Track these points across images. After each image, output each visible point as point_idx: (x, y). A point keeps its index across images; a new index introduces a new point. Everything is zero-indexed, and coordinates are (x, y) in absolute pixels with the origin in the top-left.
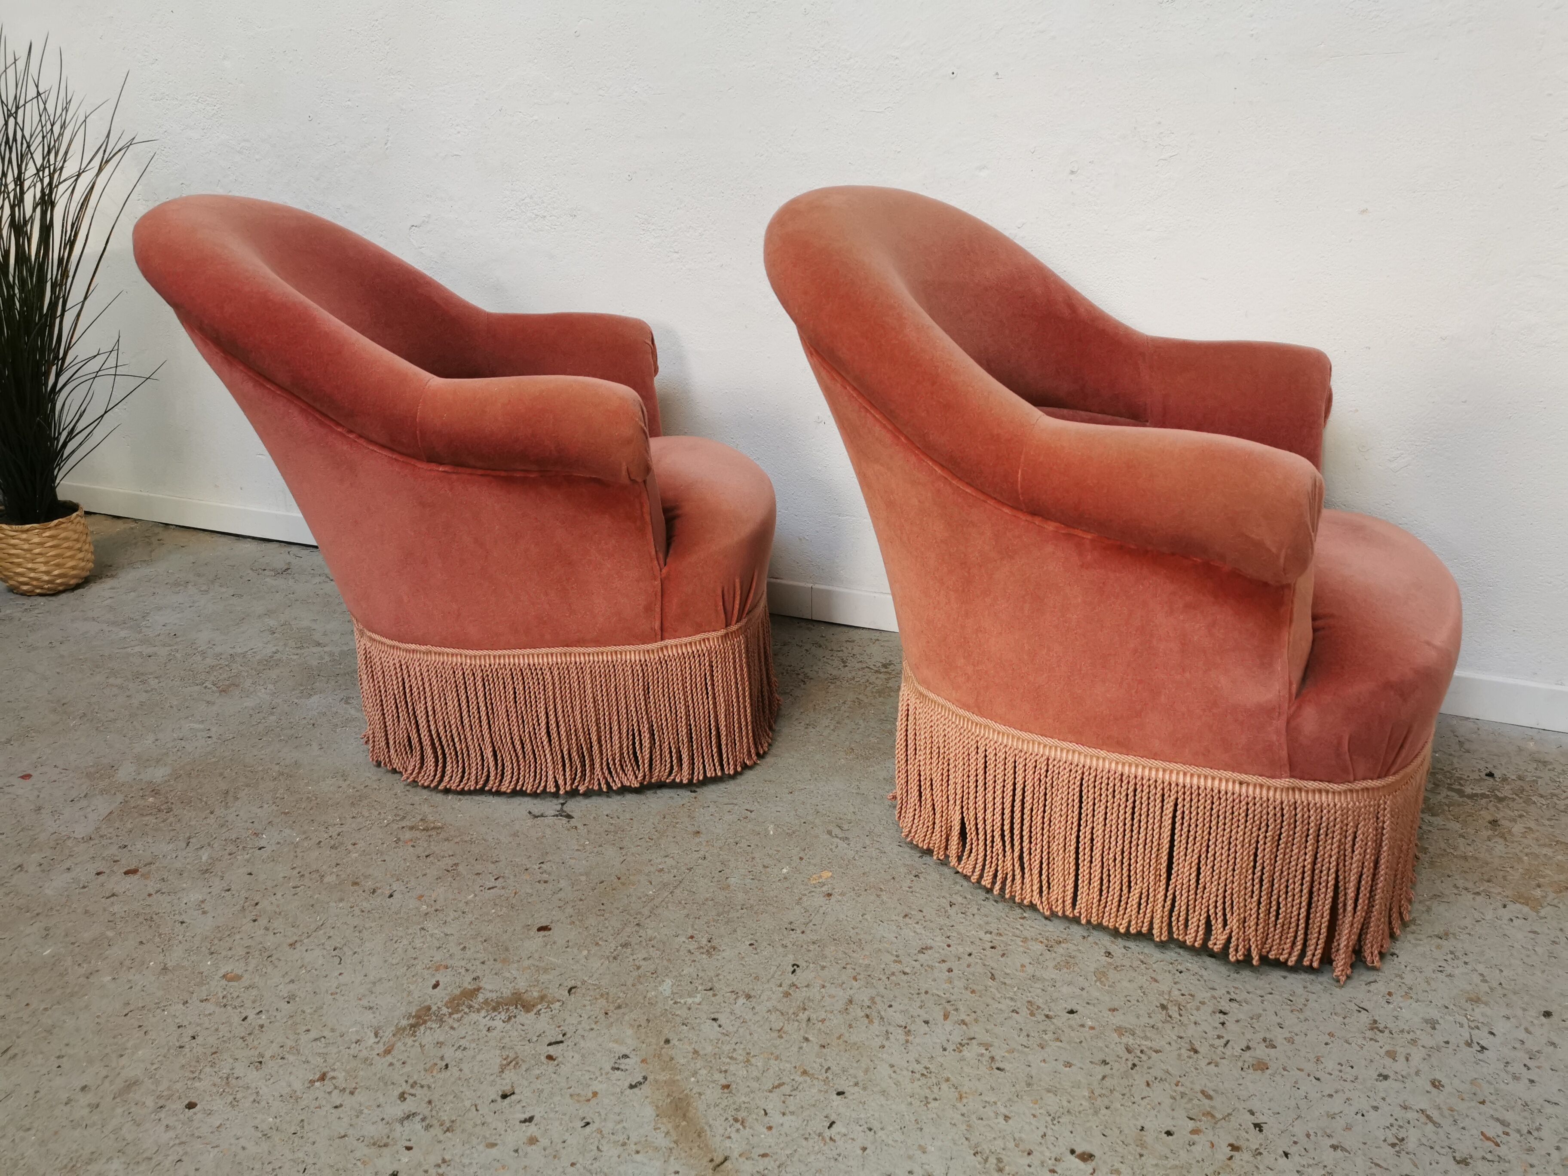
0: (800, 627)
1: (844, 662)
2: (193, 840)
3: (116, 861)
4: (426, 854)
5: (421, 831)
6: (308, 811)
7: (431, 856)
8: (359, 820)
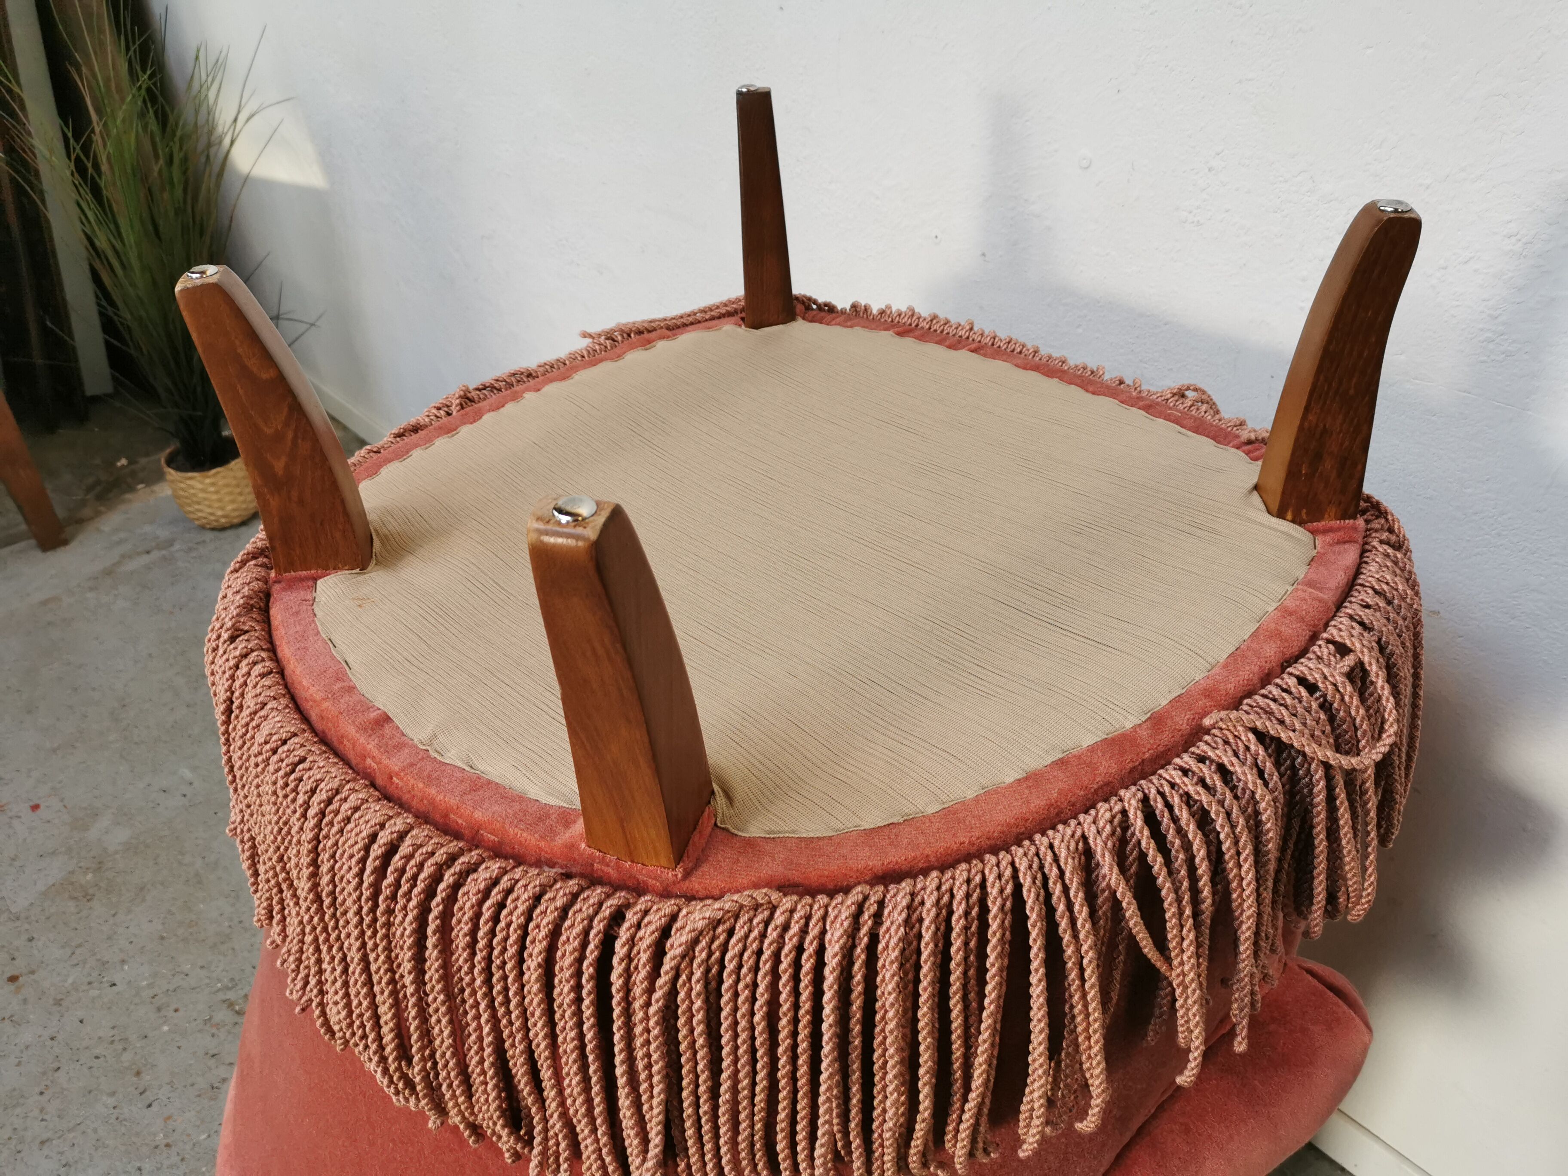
2: (78, 951)
3: (13, 959)
4: (215, 1051)
5: (234, 1013)
6: (178, 943)
7: (216, 1056)
8: (203, 973)
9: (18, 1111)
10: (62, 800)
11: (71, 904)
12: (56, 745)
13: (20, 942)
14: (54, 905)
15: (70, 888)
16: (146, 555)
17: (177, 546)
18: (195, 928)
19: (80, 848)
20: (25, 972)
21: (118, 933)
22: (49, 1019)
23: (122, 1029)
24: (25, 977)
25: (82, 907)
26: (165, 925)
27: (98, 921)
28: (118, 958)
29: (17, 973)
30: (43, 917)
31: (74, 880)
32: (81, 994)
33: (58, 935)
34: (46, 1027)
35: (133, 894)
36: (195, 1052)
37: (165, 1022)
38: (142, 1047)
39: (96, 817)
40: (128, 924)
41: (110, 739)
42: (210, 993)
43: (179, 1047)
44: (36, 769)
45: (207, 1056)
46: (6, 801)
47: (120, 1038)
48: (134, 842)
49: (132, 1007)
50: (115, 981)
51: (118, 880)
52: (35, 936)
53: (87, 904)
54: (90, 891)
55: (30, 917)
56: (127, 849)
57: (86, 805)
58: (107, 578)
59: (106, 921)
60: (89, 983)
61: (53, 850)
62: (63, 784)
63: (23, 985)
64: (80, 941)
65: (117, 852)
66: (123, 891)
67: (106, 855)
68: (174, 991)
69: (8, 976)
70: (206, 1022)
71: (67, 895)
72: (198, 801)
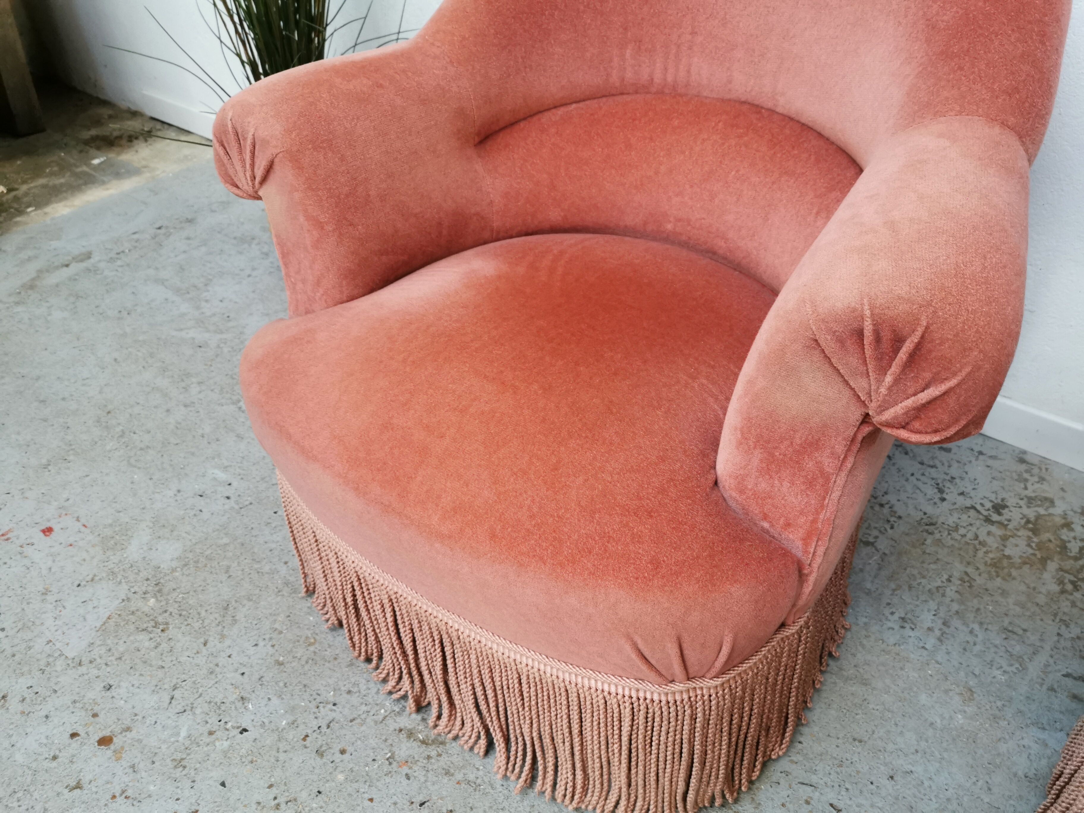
2: (177, 694)
3: (95, 715)
4: (421, 798)
5: (419, 743)
6: (303, 666)
7: (426, 804)
8: (355, 699)
10: (78, 519)
11: (142, 637)
12: (44, 461)
13: (95, 692)
14: (121, 642)
15: (133, 618)
16: (65, 269)
17: (96, 258)
18: (317, 645)
19: (124, 570)
20: (118, 730)
21: (220, 665)
22: (178, 787)
23: (283, 787)
24: (120, 736)
25: (159, 640)
26: (276, 647)
27: (187, 653)
28: (235, 696)
29: (107, 733)
30: (113, 658)
31: (133, 609)
32: (205, 749)
33: (142, 678)
34: (178, 799)
35: (217, 615)
36: (395, 804)
37: (335, 769)
38: (321, 807)
39: (129, 533)
40: (228, 652)
41: (108, 448)
42: (376, 722)
43: (371, 800)
44: (30, 489)
45: (414, 805)
46: (7, 529)
47: (286, 799)
48: (190, 555)
49: (282, 756)
50: (244, 726)
51: (191, 602)
52: (111, 683)
53: (163, 635)
54: (160, 619)
55: (95, 660)
56: (185, 565)
57: (110, 521)
58: (30, 292)
59: (198, 653)
60: (211, 733)
61: (90, 577)
62: (71, 502)
63: (122, 748)
64: (174, 681)
65: (174, 570)
66: (203, 614)
67: (162, 575)
68: (328, 727)
69: (97, 739)
70: (390, 760)
71: (132, 627)
72: (247, 503)
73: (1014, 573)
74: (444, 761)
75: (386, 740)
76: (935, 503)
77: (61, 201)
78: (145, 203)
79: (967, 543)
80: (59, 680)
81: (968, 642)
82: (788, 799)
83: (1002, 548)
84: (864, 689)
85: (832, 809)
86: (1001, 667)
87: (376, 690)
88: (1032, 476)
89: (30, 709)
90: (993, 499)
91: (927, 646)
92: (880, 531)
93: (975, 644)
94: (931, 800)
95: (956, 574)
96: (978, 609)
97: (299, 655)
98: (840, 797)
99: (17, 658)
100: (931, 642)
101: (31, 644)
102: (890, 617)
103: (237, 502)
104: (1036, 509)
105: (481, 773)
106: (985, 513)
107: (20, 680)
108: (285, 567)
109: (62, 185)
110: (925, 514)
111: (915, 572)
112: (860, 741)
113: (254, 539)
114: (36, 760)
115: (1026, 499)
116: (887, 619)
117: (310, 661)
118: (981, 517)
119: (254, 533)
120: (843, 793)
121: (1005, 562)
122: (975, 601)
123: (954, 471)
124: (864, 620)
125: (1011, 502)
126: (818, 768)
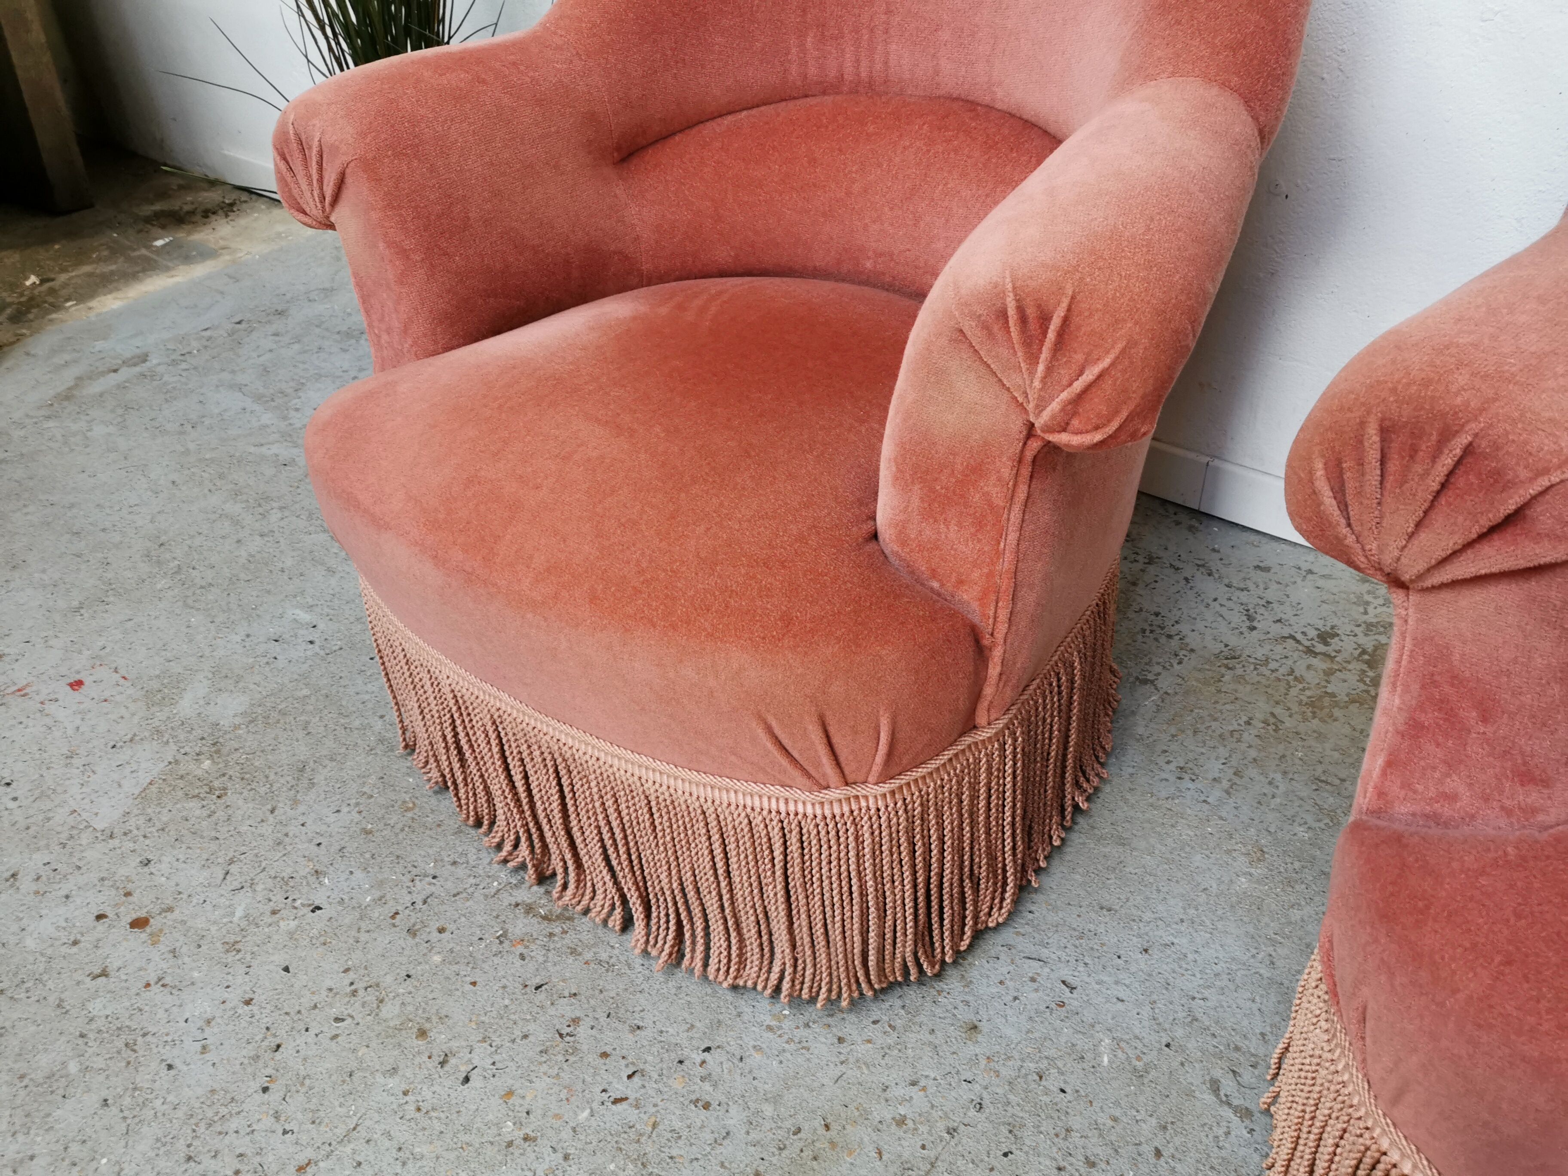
0: (1178, 523)
1: (1250, 618)
2: (234, 869)
3: (128, 894)
4: (538, 981)
5: (540, 919)
6: (397, 835)
7: (543, 988)
8: (460, 871)
9: (234, 1124)
10: (116, 671)
11: (193, 804)
12: (75, 604)
13: (130, 868)
14: (165, 811)
15: (181, 783)
16: (112, 374)
17: (154, 361)
18: (416, 810)
19: (172, 728)
20: (156, 910)
21: (291, 834)
22: (229, 973)
23: (362, 971)
24: (158, 917)
25: (213, 807)
26: (363, 814)
27: (248, 822)
28: (307, 870)
29: (142, 914)
30: (153, 830)
31: (180, 773)
32: (266, 930)
33: (190, 851)
34: (228, 987)
35: (289, 778)
36: (504, 987)
37: (430, 951)
38: (410, 993)
39: (182, 685)
40: (302, 819)
41: (159, 586)
42: (486, 896)
43: (474, 984)
44: (56, 636)
45: (528, 989)
46: (25, 683)
47: (365, 985)
48: (259, 710)
49: (363, 937)
50: (317, 903)
51: (257, 764)
52: (150, 857)
53: (219, 801)
54: (216, 784)
55: (130, 831)
56: (251, 722)
57: (157, 672)
58: (65, 403)
59: (262, 821)
60: (274, 912)
61: (129, 736)
62: (107, 650)
63: (161, 930)
64: (231, 855)
65: (237, 727)
66: (272, 777)
67: (221, 733)
68: (425, 902)
69: (130, 921)
70: (501, 939)
71: (180, 794)
72: (337, 647)
73: (1337, 712)
74: (570, 939)
75: (497, 917)
76: (1242, 633)
77: (110, 292)
78: (222, 293)
79: (1279, 680)
80: (84, 854)
81: (1265, 794)
82: (1008, 976)
83: (1324, 683)
84: (1121, 849)
85: (1064, 987)
86: (1306, 823)
87: (489, 860)
88: (1375, 598)
89: (46, 889)
90: (1320, 627)
91: (1209, 800)
92: (1164, 667)
93: (1273, 797)
94: (1194, 975)
95: (1259, 716)
96: (1284, 756)
97: (392, 822)
98: (1076, 974)
99: (31, 831)
100: (1215, 795)
101: (51, 815)
102: (1165, 767)
103: (322, 648)
104: (1377, 637)
105: (616, 952)
106: (1308, 643)
107: (34, 856)
108: (380, 722)
109: (112, 273)
110: (1226, 646)
111: (1204, 713)
112: (1109, 910)
113: (342, 689)
114: (52, 945)
115: (1364, 625)
116: (1161, 769)
117: (406, 829)
118: (1301, 648)
119: (342, 682)
120: (1081, 968)
121: (1327, 701)
122: (1281, 747)
123: (1272, 594)
124: (1131, 770)
125: (1344, 628)
126: (1050, 941)
